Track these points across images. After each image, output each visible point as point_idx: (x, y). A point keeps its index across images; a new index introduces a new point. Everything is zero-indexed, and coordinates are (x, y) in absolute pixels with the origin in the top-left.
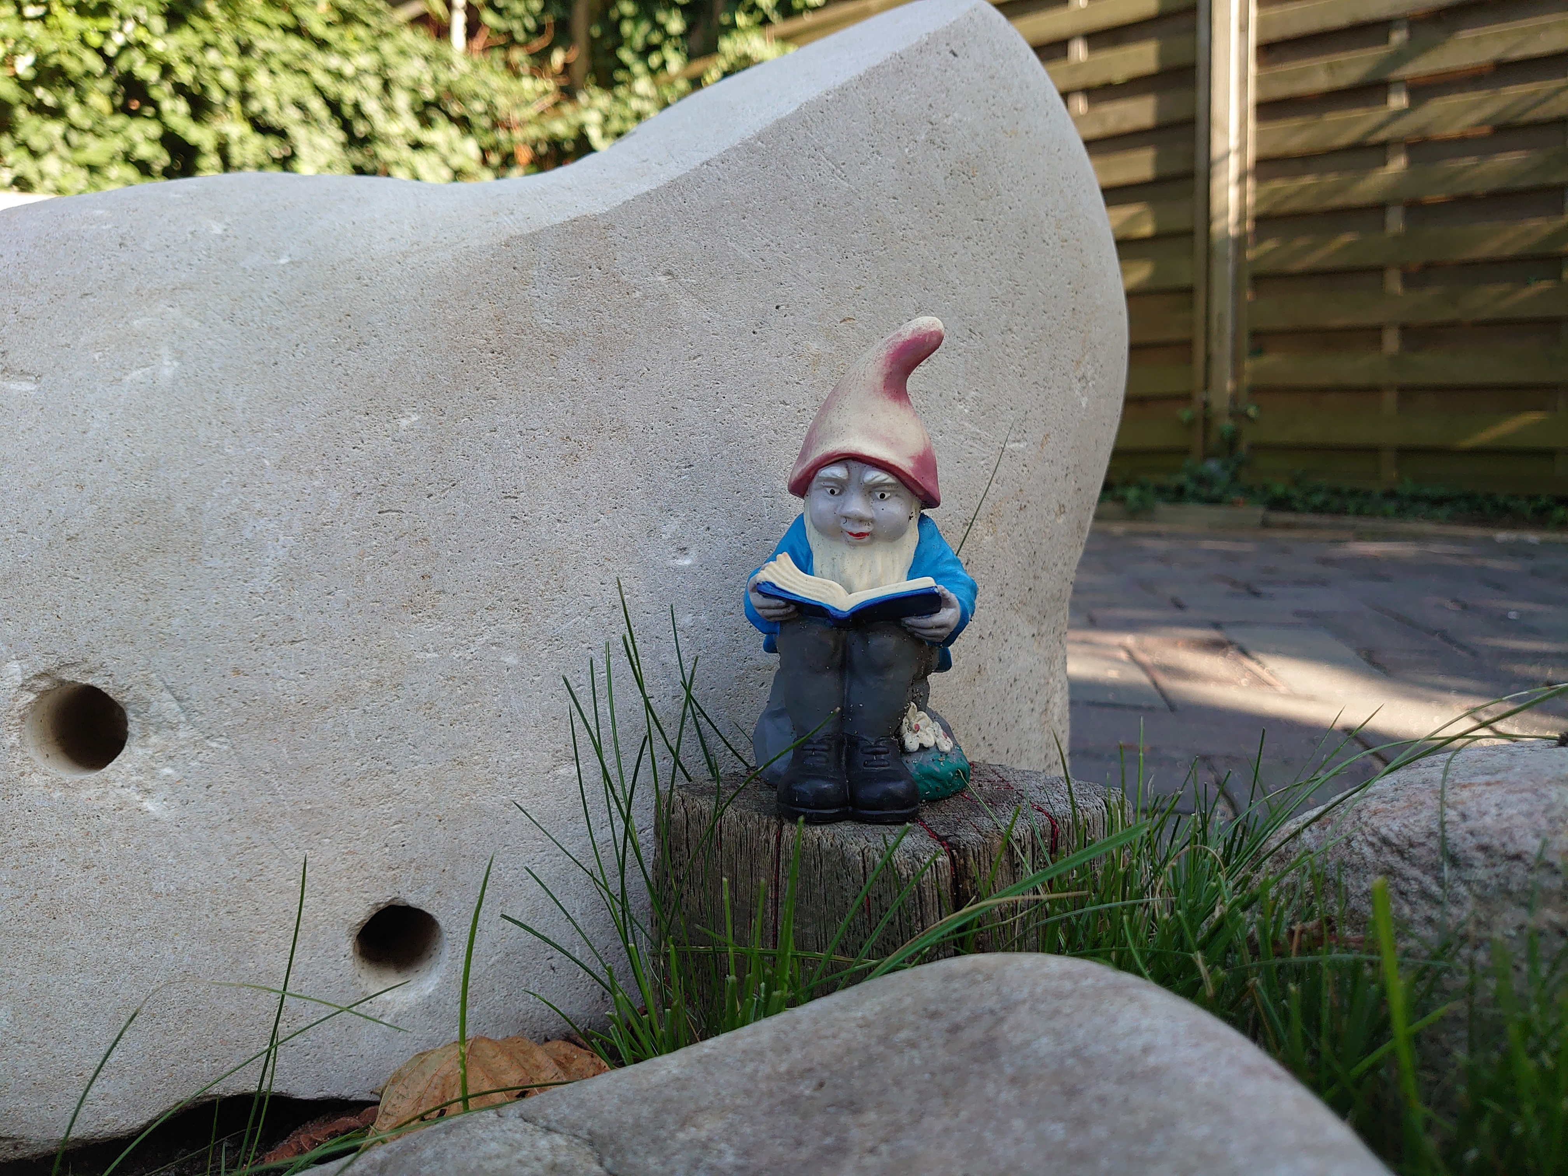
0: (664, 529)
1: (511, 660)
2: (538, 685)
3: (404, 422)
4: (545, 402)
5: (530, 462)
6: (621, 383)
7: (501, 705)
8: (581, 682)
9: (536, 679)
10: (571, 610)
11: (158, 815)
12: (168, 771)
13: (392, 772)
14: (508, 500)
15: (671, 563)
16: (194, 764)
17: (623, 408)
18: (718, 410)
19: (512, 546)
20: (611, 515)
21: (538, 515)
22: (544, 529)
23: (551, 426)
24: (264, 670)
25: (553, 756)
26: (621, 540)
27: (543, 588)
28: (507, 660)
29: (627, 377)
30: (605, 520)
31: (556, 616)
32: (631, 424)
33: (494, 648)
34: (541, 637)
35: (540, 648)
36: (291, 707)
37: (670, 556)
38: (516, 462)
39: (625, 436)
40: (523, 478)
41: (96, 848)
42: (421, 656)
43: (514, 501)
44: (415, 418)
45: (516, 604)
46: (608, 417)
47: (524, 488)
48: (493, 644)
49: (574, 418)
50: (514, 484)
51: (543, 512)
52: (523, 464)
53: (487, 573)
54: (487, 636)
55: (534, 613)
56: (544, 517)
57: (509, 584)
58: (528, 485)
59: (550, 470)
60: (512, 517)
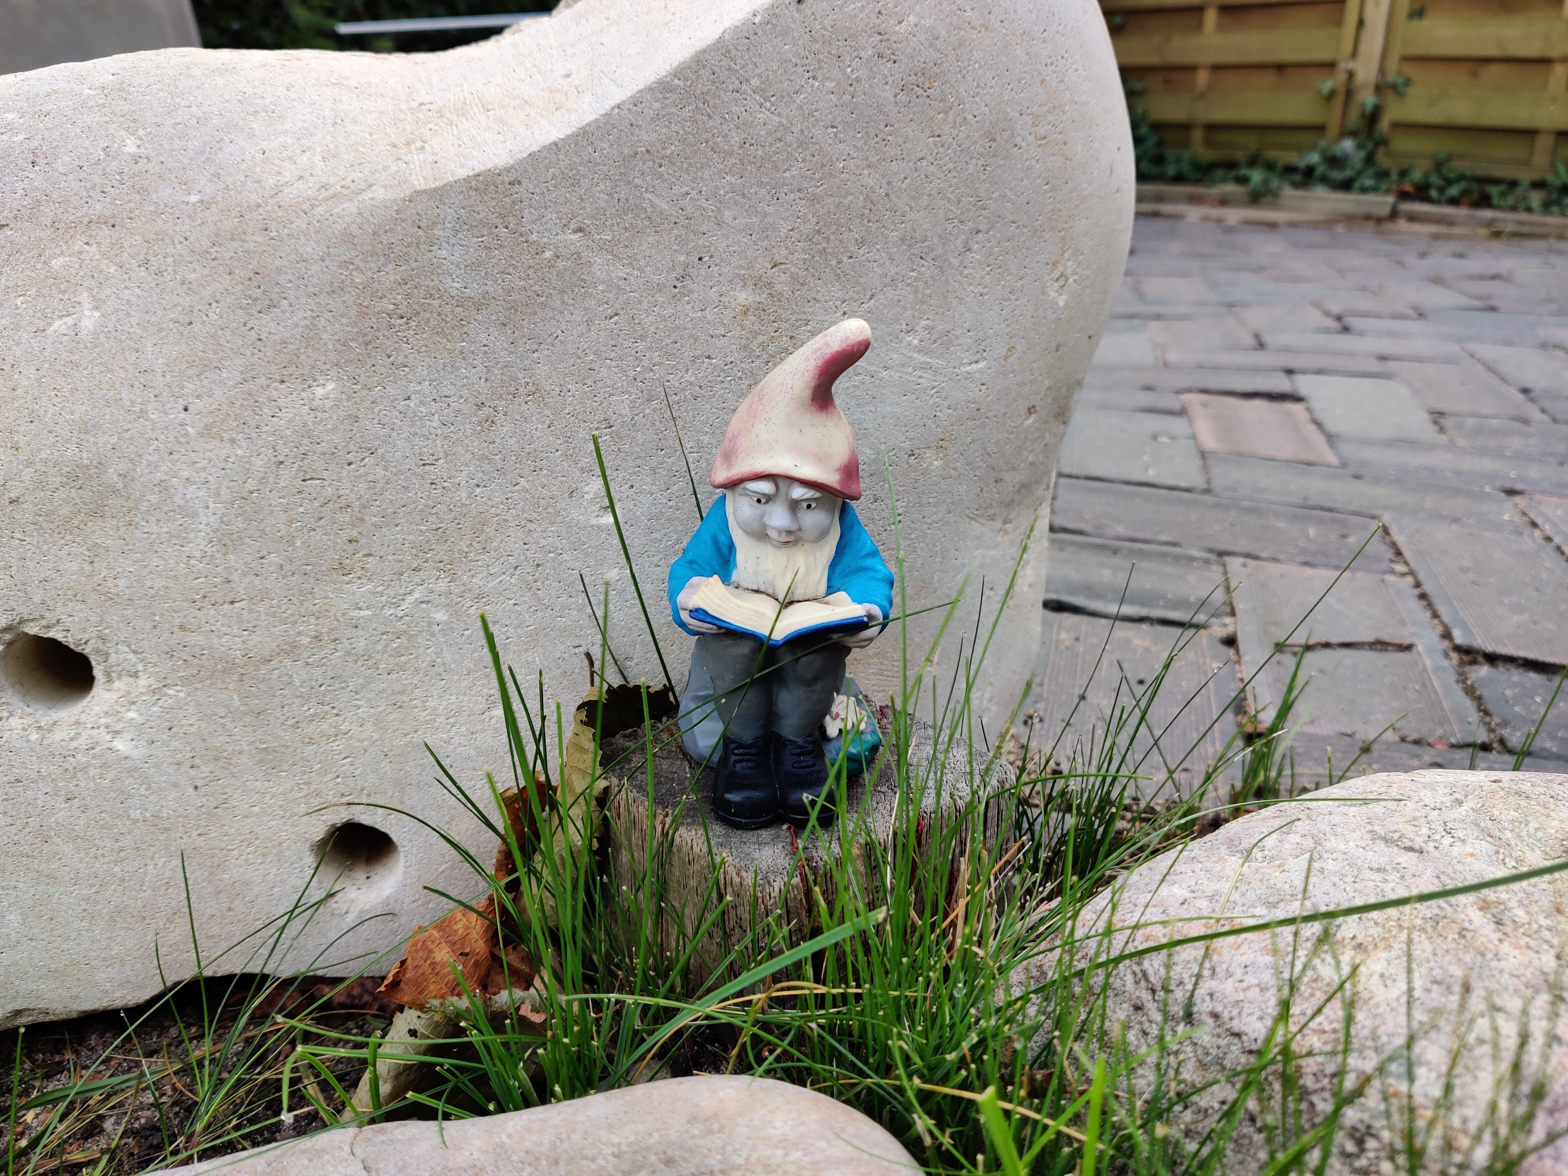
0: (587, 489)
1: (441, 616)
2: (468, 638)
3: (319, 391)
4: (457, 369)
5: (446, 430)
6: (535, 347)
7: (434, 657)
8: (509, 635)
9: (467, 633)
10: (496, 570)
11: (127, 754)
12: (132, 715)
13: (337, 715)
14: (427, 467)
15: (594, 522)
16: (155, 709)
17: (538, 371)
18: (638, 369)
19: (434, 511)
20: (531, 478)
21: (457, 481)
22: (464, 495)
23: (465, 392)
24: (208, 627)
25: (487, 700)
26: (542, 502)
27: (466, 550)
28: (436, 616)
29: (541, 340)
30: (526, 484)
31: (481, 576)
32: (548, 388)
33: (424, 606)
34: (468, 595)
35: (468, 605)
36: (237, 661)
37: (594, 515)
38: (433, 430)
39: (541, 399)
40: (439, 445)
41: (75, 783)
42: (356, 613)
43: (432, 468)
44: (331, 386)
45: (441, 565)
46: (523, 381)
47: (442, 455)
48: (422, 602)
49: (488, 384)
50: (431, 451)
51: (462, 478)
52: (439, 432)
53: (411, 537)
54: (416, 595)
55: (460, 573)
56: (463, 483)
57: (433, 547)
58: (445, 452)
59: (467, 437)
60: (432, 484)
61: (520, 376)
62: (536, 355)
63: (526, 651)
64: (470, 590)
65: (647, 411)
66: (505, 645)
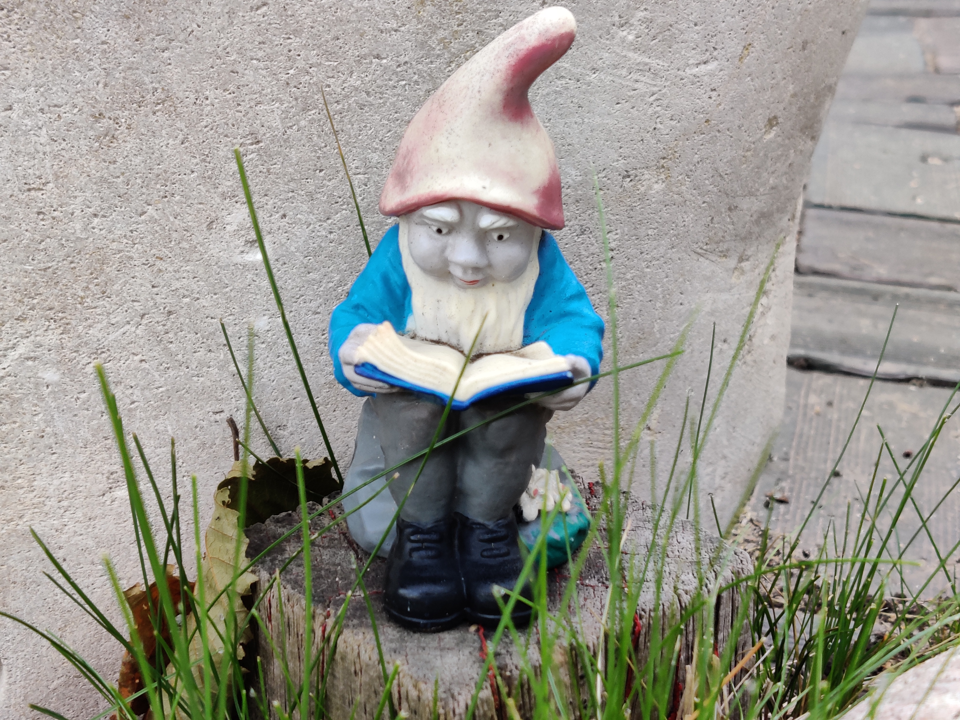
0: (229, 219)
1: (51, 375)
2: (84, 403)
4: (69, 72)
5: (56, 147)
6: (164, 44)
7: (43, 426)
8: (135, 398)
9: (83, 396)
10: (118, 319)
14: (33, 193)
15: (238, 259)
17: (169, 74)
18: (292, 72)
19: (41, 247)
20: (160, 206)
21: (70, 209)
22: (78, 226)
23: (79, 100)
25: (108, 478)
26: (175, 235)
27: (82, 294)
28: (45, 376)
29: (172, 36)
30: (154, 213)
31: (99, 326)
32: (181, 95)
33: (30, 363)
34: (84, 349)
35: (84, 362)
37: (238, 251)
38: (40, 148)
39: (172, 109)
40: (48, 165)
43: (39, 194)
45: (51, 313)
46: (150, 87)
47: (51, 178)
48: (28, 359)
49: (108, 90)
50: (38, 173)
51: (76, 206)
52: (48, 149)
53: (14, 279)
54: (21, 350)
55: (74, 323)
56: (77, 213)
57: (41, 290)
58: (55, 174)
59: (81, 156)
60: (39, 213)
61: (147, 80)
62: (166, 54)
63: (156, 417)
64: (86, 344)
65: (303, 123)
66: (130, 410)
